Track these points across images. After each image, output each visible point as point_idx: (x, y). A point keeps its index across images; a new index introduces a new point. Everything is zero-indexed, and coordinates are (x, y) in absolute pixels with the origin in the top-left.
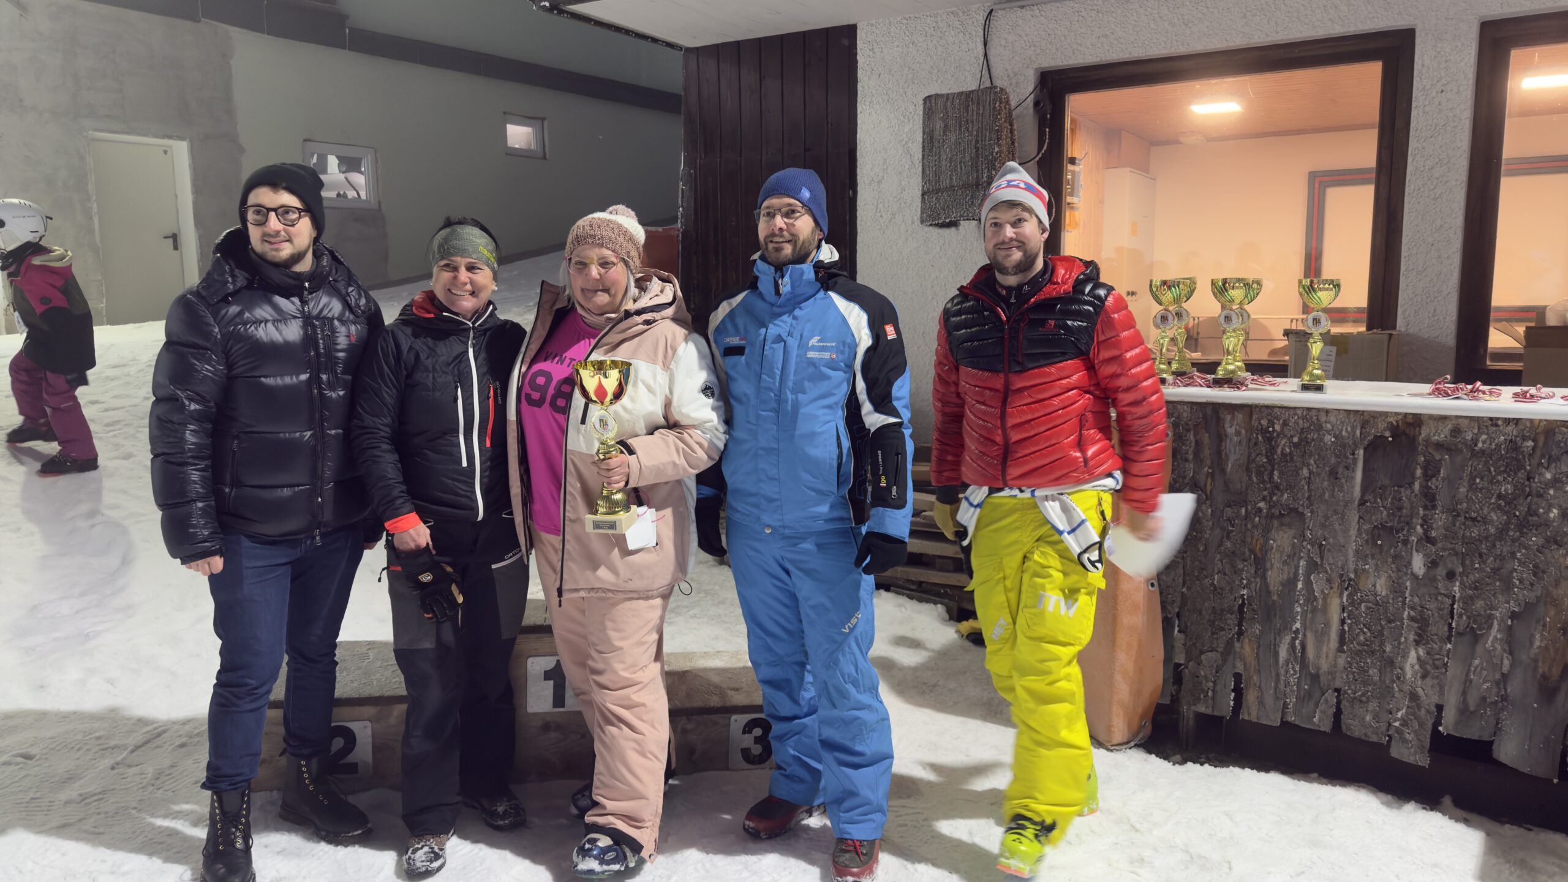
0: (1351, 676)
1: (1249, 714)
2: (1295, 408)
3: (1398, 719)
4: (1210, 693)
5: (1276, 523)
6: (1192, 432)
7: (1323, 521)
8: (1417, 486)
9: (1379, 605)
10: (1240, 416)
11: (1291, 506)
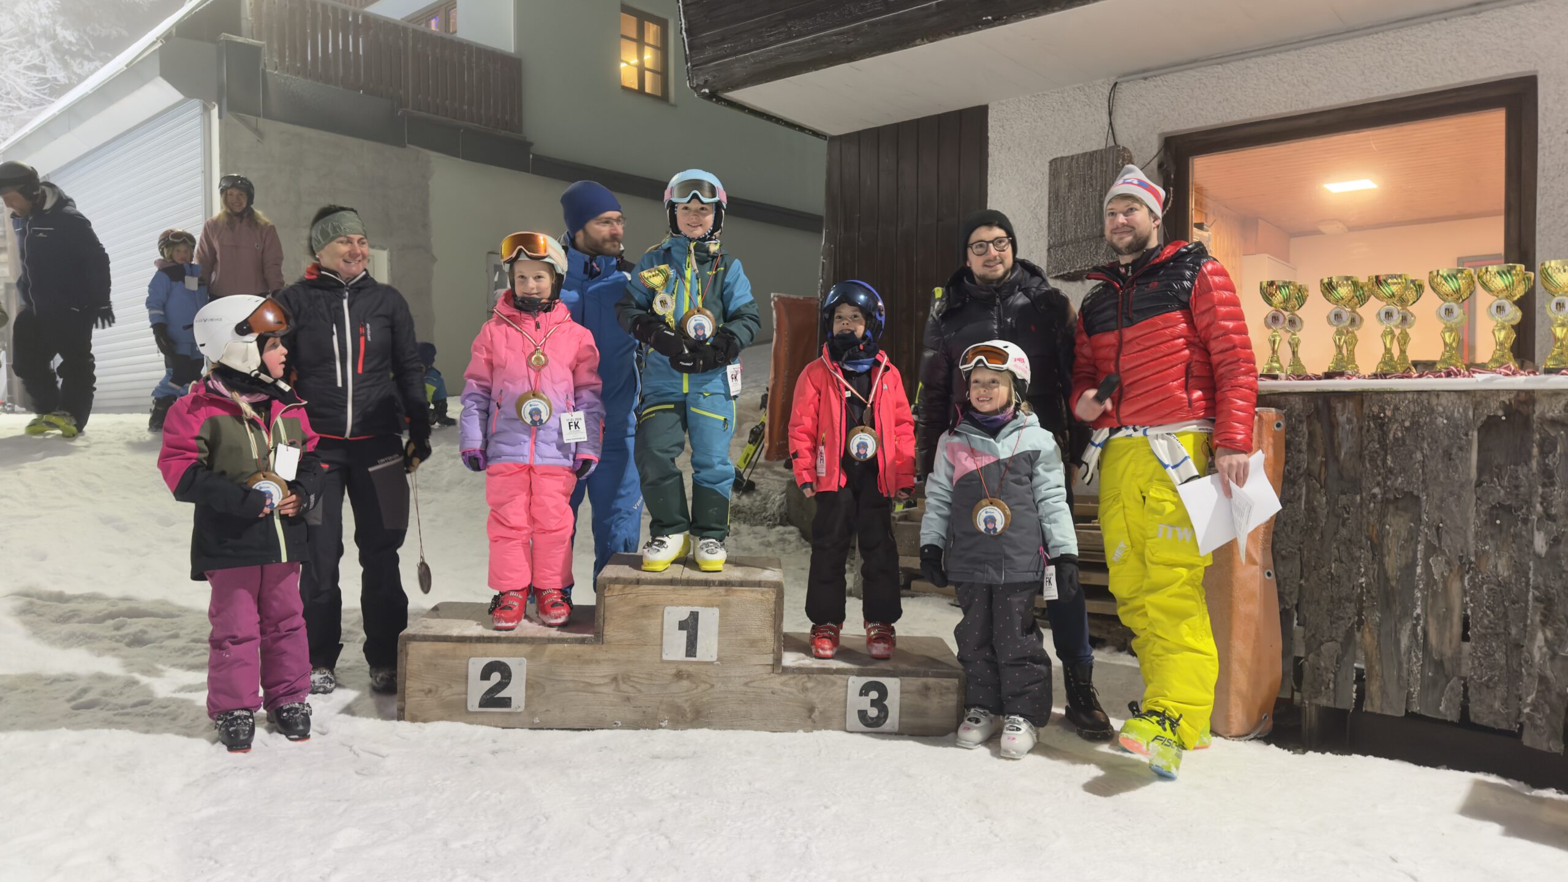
0: (1476, 662)
1: (1372, 705)
2: (1405, 392)
3: (1529, 705)
4: (1331, 686)
5: (1391, 508)
6: (1305, 423)
7: (1438, 503)
8: (1534, 464)
9: (1503, 586)
10: (1350, 405)
11: (1406, 490)
